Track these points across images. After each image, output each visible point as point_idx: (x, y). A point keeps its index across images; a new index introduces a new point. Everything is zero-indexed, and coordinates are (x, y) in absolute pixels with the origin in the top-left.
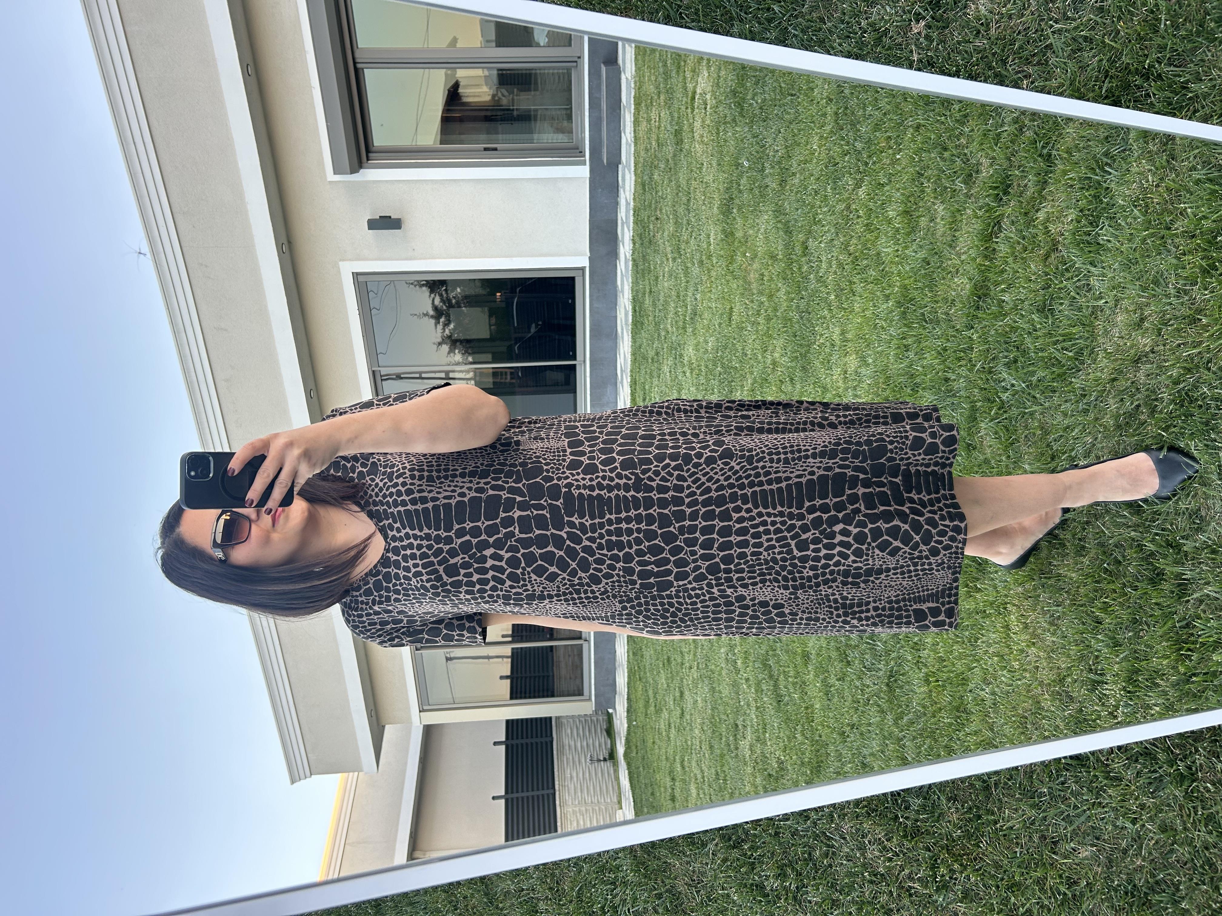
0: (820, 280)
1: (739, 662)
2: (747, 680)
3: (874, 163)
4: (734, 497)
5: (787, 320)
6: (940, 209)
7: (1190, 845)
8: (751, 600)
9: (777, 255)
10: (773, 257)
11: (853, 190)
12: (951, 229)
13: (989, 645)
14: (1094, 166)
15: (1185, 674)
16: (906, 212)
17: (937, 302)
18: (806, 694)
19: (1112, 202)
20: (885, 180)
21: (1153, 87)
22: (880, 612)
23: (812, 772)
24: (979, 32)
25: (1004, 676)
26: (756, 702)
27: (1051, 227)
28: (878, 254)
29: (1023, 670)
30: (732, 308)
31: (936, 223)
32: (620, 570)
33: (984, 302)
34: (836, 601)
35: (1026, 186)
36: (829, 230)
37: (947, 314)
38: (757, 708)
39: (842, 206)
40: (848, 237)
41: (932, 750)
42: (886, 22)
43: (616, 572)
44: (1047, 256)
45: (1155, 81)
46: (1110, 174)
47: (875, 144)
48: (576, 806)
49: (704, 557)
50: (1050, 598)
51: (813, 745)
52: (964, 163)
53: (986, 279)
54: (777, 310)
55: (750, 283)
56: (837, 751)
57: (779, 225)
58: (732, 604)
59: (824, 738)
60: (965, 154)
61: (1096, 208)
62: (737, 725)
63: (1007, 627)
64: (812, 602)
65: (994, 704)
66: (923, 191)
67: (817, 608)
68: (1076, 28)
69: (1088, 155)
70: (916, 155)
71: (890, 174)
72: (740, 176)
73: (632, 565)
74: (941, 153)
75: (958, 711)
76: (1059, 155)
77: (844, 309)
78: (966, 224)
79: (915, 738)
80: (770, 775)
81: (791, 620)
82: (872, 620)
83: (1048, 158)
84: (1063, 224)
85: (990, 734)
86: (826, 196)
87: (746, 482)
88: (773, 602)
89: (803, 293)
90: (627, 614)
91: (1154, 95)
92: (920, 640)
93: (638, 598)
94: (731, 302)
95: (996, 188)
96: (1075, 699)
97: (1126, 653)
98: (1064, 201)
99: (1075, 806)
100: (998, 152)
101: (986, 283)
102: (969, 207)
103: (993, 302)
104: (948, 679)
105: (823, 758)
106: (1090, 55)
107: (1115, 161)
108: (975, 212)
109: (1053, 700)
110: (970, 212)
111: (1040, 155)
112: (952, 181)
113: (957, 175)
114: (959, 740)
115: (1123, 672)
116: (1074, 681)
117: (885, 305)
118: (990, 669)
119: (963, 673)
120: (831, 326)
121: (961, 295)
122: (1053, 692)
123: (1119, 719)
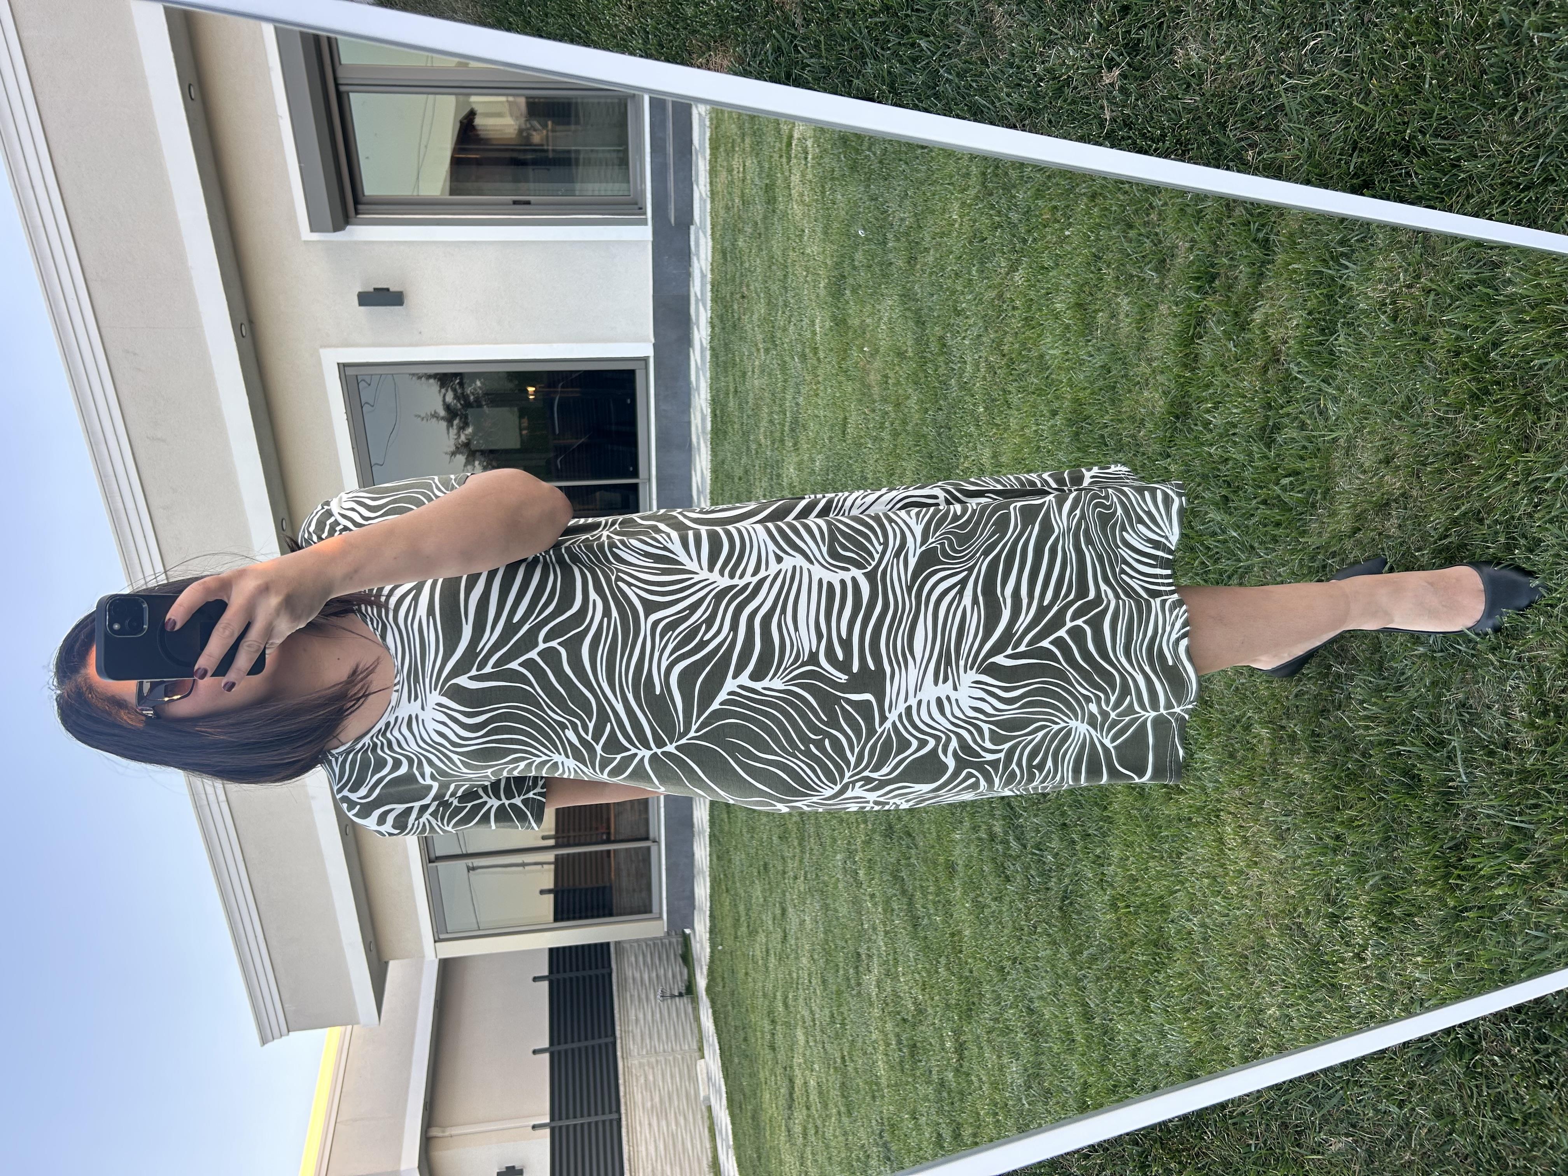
0: (963, 386)
1: (861, 873)
2: (872, 896)
3: (1035, 239)
5: (920, 437)
6: (1124, 302)
7: (1472, 1134)
9: (906, 351)
10: (901, 355)
11: (1007, 274)
12: (1138, 329)
13: (1196, 863)
14: (1327, 256)
15: (1455, 908)
16: (1079, 305)
17: (1120, 421)
18: (952, 916)
19: (1350, 304)
20: (1050, 263)
21: (1415, 164)
23: (960, 1018)
24: (1189, 85)
25: (1217, 903)
26: (885, 925)
27: (1271, 332)
28: (1042, 356)
29: (1243, 897)
30: (845, 418)
31: (1118, 320)
33: (1184, 423)
35: (1236, 277)
36: (975, 324)
37: (1133, 436)
38: (886, 933)
39: (993, 294)
40: (1000, 333)
41: (1122, 994)
42: (1069, 68)
44: (1265, 369)
45: (1419, 158)
46: (1347, 268)
47: (1036, 216)
48: (643, 1056)
50: (1277, 805)
51: (962, 983)
52: (1155, 245)
53: (1187, 394)
54: (907, 424)
55: (869, 387)
56: (993, 991)
57: (908, 314)
59: (975, 974)
60: (1157, 234)
61: (1329, 310)
62: (859, 954)
63: (1220, 841)
65: (1204, 939)
66: (1101, 279)
68: (1314, 85)
69: (1318, 244)
70: (1092, 232)
71: (1057, 255)
72: (855, 247)
74: (1124, 231)
75: (1156, 946)
76: (1279, 241)
77: (997, 425)
78: (1159, 324)
79: (1098, 979)
80: (904, 1020)
83: (1265, 244)
84: (1287, 329)
85: (1199, 977)
86: (971, 280)
89: (941, 402)
91: (1416, 173)
92: (1103, 852)
94: (844, 410)
95: (1197, 279)
96: (1310, 935)
97: (1377, 878)
98: (1287, 299)
99: (1325, 1084)
100: (1199, 233)
101: (1186, 399)
102: (1162, 302)
103: (1196, 425)
104: (1142, 904)
105: (976, 1000)
106: (1333, 119)
107: (1353, 251)
108: (1170, 308)
109: (1282, 935)
110: (1163, 308)
111: (1255, 240)
112: (1140, 267)
113: (1147, 260)
114: (1158, 983)
115: (1373, 904)
116: (1308, 912)
117: (1052, 422)
118: (1199, 894)
119: (1162, 898)
120: (979, 446)
121: (1153, 414)
122: (1281, 925)
123: (1369, 963)
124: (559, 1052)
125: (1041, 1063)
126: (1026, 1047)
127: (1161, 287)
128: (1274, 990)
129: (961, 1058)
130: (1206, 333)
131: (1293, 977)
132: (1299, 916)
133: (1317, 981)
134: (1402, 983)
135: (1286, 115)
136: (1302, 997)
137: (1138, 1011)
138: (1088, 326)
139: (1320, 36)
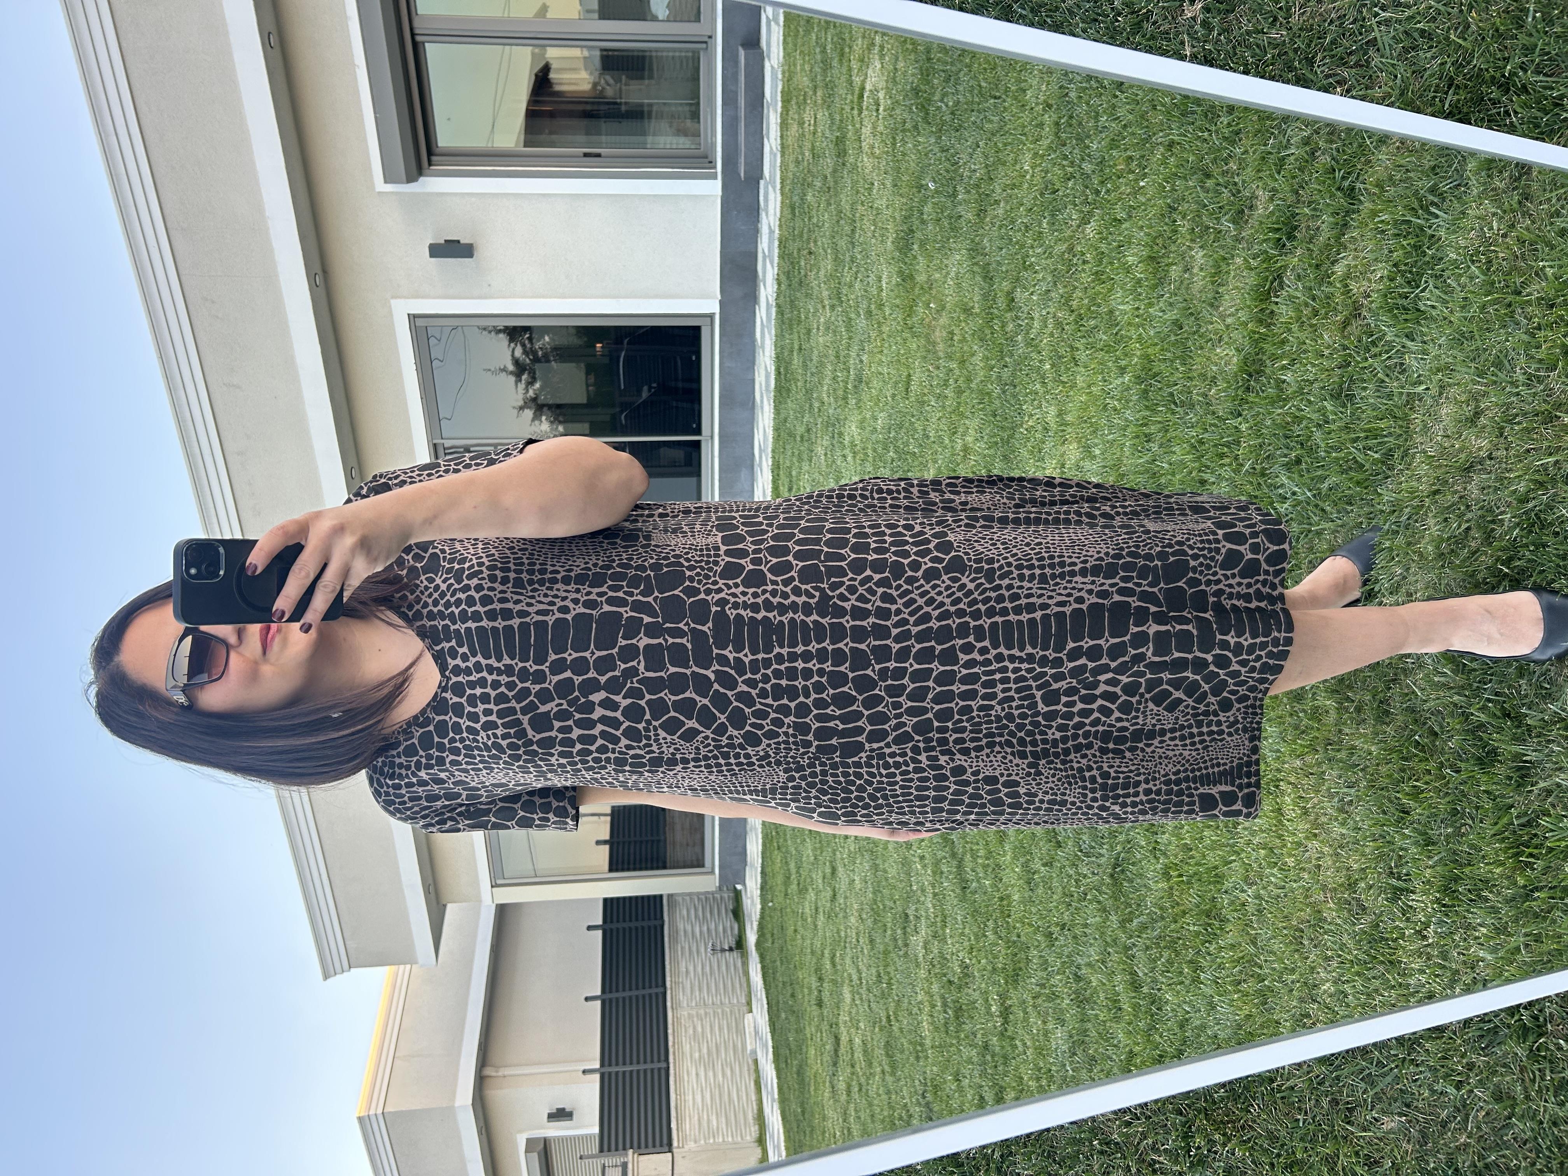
0: (1030, 343)
3: (1108, 191)
4: (963, 631)
5: (984, 395)
6: (1199, 256)
7: (1533, 1119)
8: (974, 774)
9: (973, 307)
10: (968, 311)
11: (1079, 226)
12: (1213, 283)
13: (1253, 833)
14: (1416, 205)
16: (1152, 259)
17: (1191, 379)
19: (1439, 255)
20: (1124, 215)
21: (1514, 103)
22: (1153, 796)
23: (1006, 982)
24: (1275, 19)
25: (1273, 875)
26: (934, 887)
27: (1353, 285)
28: (1111, 312)
29: (1301, 869)
30: (909, 376)
31: (1192, 274)
32: (789, 726)
33: (1258, 381)
34: (1093, 779)
35: (1318, 229)
36: (1044, 278)
37: (1205, 396)
38: (935, 895)
39: (1063, 247)
40: (1070, 288)
41: (1172, 964)
42: (1149, 1)
43: (784, 729)
44: (1346, 324)
45: (1518, 95)
46: (1437, 216)
47: (1110, 166)
48: (692, 1008)
49: (911, 712)
50: (1340, 776)
51: (1009, 948)
52: (1234, 195)
53: (1261, 352)
54: (972, 381)
55: (934, 344)
56: (1041, 957)
57: (976, 269)
58: (945, 778)
59: (1023, 939)
60: (1235, 183)
61: (1417, 262)
62: (907, 915)
63: (1278, 810)
64: (1059, 780)
65: (1258, 911)
66: (1175, 231)
67: (1066, 789)
68: (1409, 18)
69: (1407, 191)
70: (1168, 182)
71: (1130, 206)
72: (923, 202)
73: (807, 720)
74: (1202, 181)
75: (1208, 916)
76: (1365, 189)
77: (1063, 382)
78: (1234, 277)
79: (1148, 948)
81: (1027, 802)
82: (1140, 807)
83: (1351, 193)
85: (1251, 949)
86: (1041, 233)
87: (983, 608)
88: (1005, 778)
89: (1007, 359)
90: (793, 787)
93: (812, 765)
94: (908, 367)
95: (1277, 230)
96: (1369, 911)
97: (1443, 854)
98: (1372, 251)
100: (1281, 183)
101: (1260, 356)
102: (1238, 255)
103: (1269, 383)
104: (1195, 874)
105: (1023, 965)
106: (1429, 55)
107: (1444, 200)
108: (1246, 261)
109: (1340, 909)
110: (1239, 262)
111: (1339, 189)
112: (1216, 219)
113: (1224, 211)
114: (1209, 954)
116: (1369, 887)
118: (1255, 865)
119: (1216, 868)
120: (1044, 404)
121: (1224, 370)
122: (1339, 899)
123: (1430, 941)
124: (611, 1000)
125: (1086, 1031)
126: (1071, 1014)
127: (1238, 240)
128: (1329, 965)
130: (1283, 289)
131: (1350, 953)
132: (1359, 891)
133: (1375, 958)
134: (1464, 963)
135: (1378, 50)
136: (1357, 974)
137: (1187, 982)
138: (1160, 281)
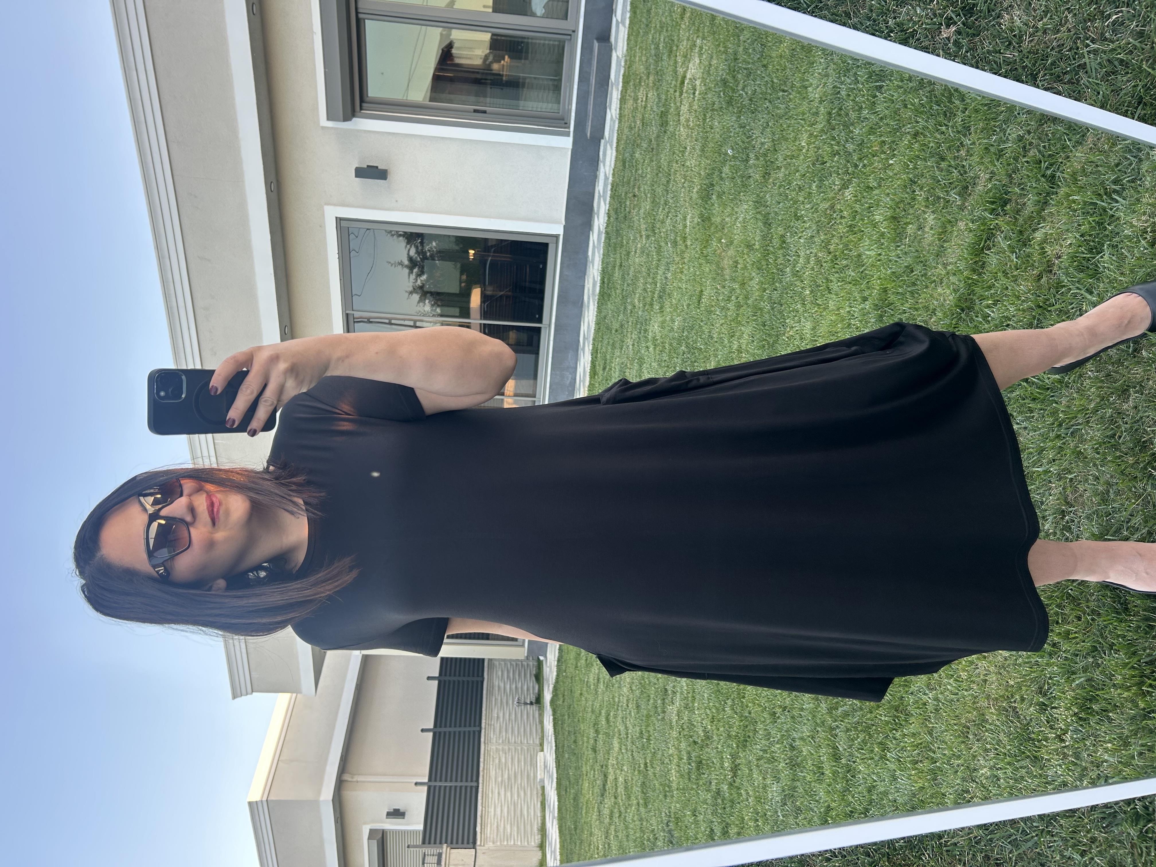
0: (796, 274)
3: (864, 165)
5: (757, 310)
6: (930, 219)
9: (754, 244)
10: (750, 246)
11: (840, 190)
12: (939, 240)
14: (1102, 192)
15: (1144, 709)
16: (894, 218)
17: (917, 310)
19: (1117, 230)
20: (875, 184)
23: (738, 746)
24: (1010, 43)
27: (1048, 249)
28: (859, 256)
29: (972, 681)
30: (702, 291)
31: (923, 231)
33: (967, 315)
36: (810, 227)
39: (827, 205)
40: (829, 236)
41: (866, 744)
42: (915, 23)
44: (1040, 277)
46: (1117, 202)
47: (868, 147)
48: (499, 744)
51: (742, 721)
52: (962, 175)
53: (973, 292)
54: (749, 299)
55: (723, 269)
56: (765, 730)
57: (759, 216)
59: (753, 715)
60: (963, 166)
61: (1098, 234)
62: (666, 690)
65: (936, 710)
66: (914, 199)
68: (1112, 50)
70: (911, 162)
71: (881, 178)
72: (723, 164)
74: (937, 163)
75: (896, 710)
76: (1063, 177)
77: (818, 304)
78: (956, 236)
79: (848, 730)
80: (695, 743)
83: (1052, 179)
84: (1061, 246)
85: (928, 738)
86: (810, 193)
89: (777, 284)
94: (701, 285)
95: (993, 203)
96: (1022, 717)
97: (1083, 679)
98: (1064, 223)
99: (1024, 830)
100: (999, 167)
101: (972, 296)
102: (961, 219)
103: (977, 317)
105: (751, 734)
106: (1125, 79)
107: (1124, 189)
108: (967, 224)
109: (999, 714)
110: (961, 225)
111: (1043, 176)
112: (946, 191)
113: (953, 186)
114: (895, 739)
115: (1077, 699)
116: (1023, 699)
117: (863, 306)
120: (803, 319)
121: (943, 305)
122: (1000, 706)
123: (1067, 743)
124: (440, 733)
125: (795, 788)
126: (785, 774)
127: (962, 208)
128: (987, 755)
129: (735, 775)
130: (994, 245)
131: (1004, 748)
132: (1015, 702)
133: (1024, 753)
134: (1092, 762)
135: (1086, 72)
136: (1009, 764)
137: (877, 758)
138: (899, 235)
139: (1122, 11)
